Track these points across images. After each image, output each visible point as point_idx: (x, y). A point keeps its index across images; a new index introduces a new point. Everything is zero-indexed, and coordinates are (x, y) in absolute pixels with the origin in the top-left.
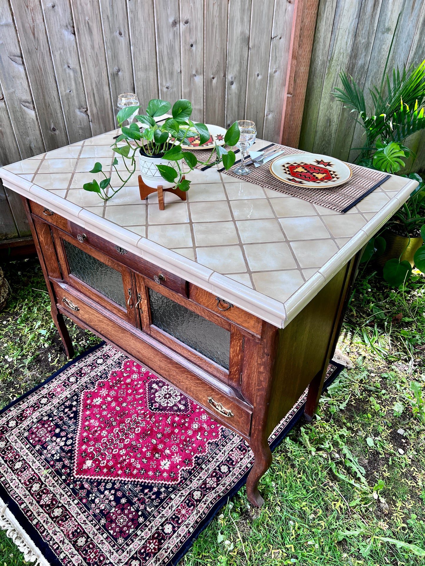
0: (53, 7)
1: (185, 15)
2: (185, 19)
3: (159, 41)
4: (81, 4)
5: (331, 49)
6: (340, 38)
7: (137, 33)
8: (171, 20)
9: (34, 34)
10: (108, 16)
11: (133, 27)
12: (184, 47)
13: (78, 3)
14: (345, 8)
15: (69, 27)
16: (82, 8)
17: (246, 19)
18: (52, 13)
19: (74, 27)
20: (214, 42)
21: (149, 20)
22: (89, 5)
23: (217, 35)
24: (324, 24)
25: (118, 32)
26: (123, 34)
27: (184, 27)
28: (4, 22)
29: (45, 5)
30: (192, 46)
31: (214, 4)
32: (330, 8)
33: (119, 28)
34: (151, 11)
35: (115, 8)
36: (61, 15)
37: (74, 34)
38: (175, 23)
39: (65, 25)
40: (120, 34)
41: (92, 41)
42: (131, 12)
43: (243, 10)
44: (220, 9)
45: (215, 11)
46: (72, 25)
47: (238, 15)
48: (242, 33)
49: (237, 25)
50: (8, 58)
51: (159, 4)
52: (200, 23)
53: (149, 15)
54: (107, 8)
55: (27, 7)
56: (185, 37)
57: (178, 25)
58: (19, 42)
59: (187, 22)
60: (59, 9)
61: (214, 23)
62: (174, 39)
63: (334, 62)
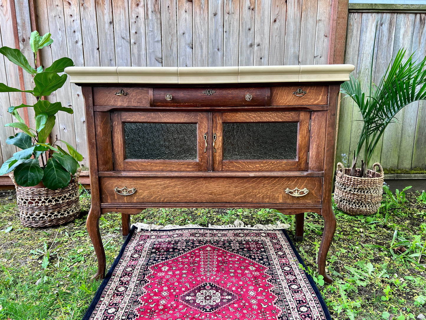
0: (184, 34)
1: (257, 41)
2: (258, 43)
3: (241, 55)
4: (198, 33)
5: (358, 66)
6: (364, 59)
7: (228, 50)
8: (249, 44)
9: (171, 47)
10: (212, 40)
11: (226, 46)
12: (256, 59)
13: (197, 33)
14: (366, 41)
15: (190, 45)
16: (199, 35)
17: (297, 45)
18: (182, 37)
19: (193, 45)
20: (275, 57)
21: (236, 43)
22: (203, 34)
23: (278, 53)
24: (352, 50)
25: (217, 48)
26: (220, 50)
27: (257, 48)
28: (156, 39)
29: (179, 33)
30: (261, 58)
31: (276, 36)
32: (355, 41)
33: (218, 46)
34: (238, 38)
35: (217, 36)
36: (187, 38)
37: (193, 48)
38: (251, 45)
39: (188, 43)
40: (218, 50)
41: (202, 52)
42: (226, 38)
43: (294, 40)
44: (280, 39)
45: (276, 40)
46: (192, 43)
47: (291, 42)
48: (294, 53)
49: (291, 48)
50: (154, 58)
51: (243, 35)
52: (267, 46)
53: (236, 40)
54: (212, 36)
55: (170, 34)
56: (257, 53)
57: (253, 46)
58: (162, 51)
59: (259, 45)
60: (187, 35)
61: (276, 46)
62: (250, 54)
63: (361, 74)
